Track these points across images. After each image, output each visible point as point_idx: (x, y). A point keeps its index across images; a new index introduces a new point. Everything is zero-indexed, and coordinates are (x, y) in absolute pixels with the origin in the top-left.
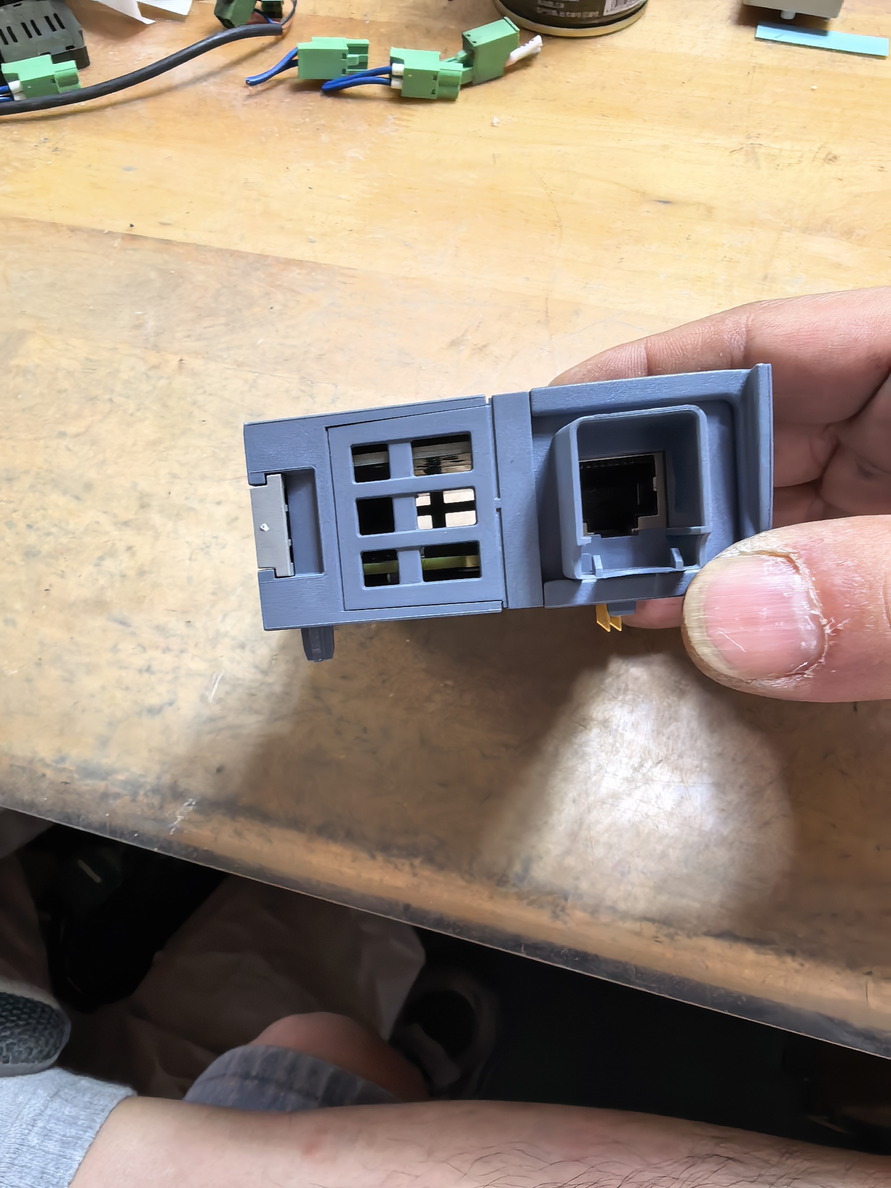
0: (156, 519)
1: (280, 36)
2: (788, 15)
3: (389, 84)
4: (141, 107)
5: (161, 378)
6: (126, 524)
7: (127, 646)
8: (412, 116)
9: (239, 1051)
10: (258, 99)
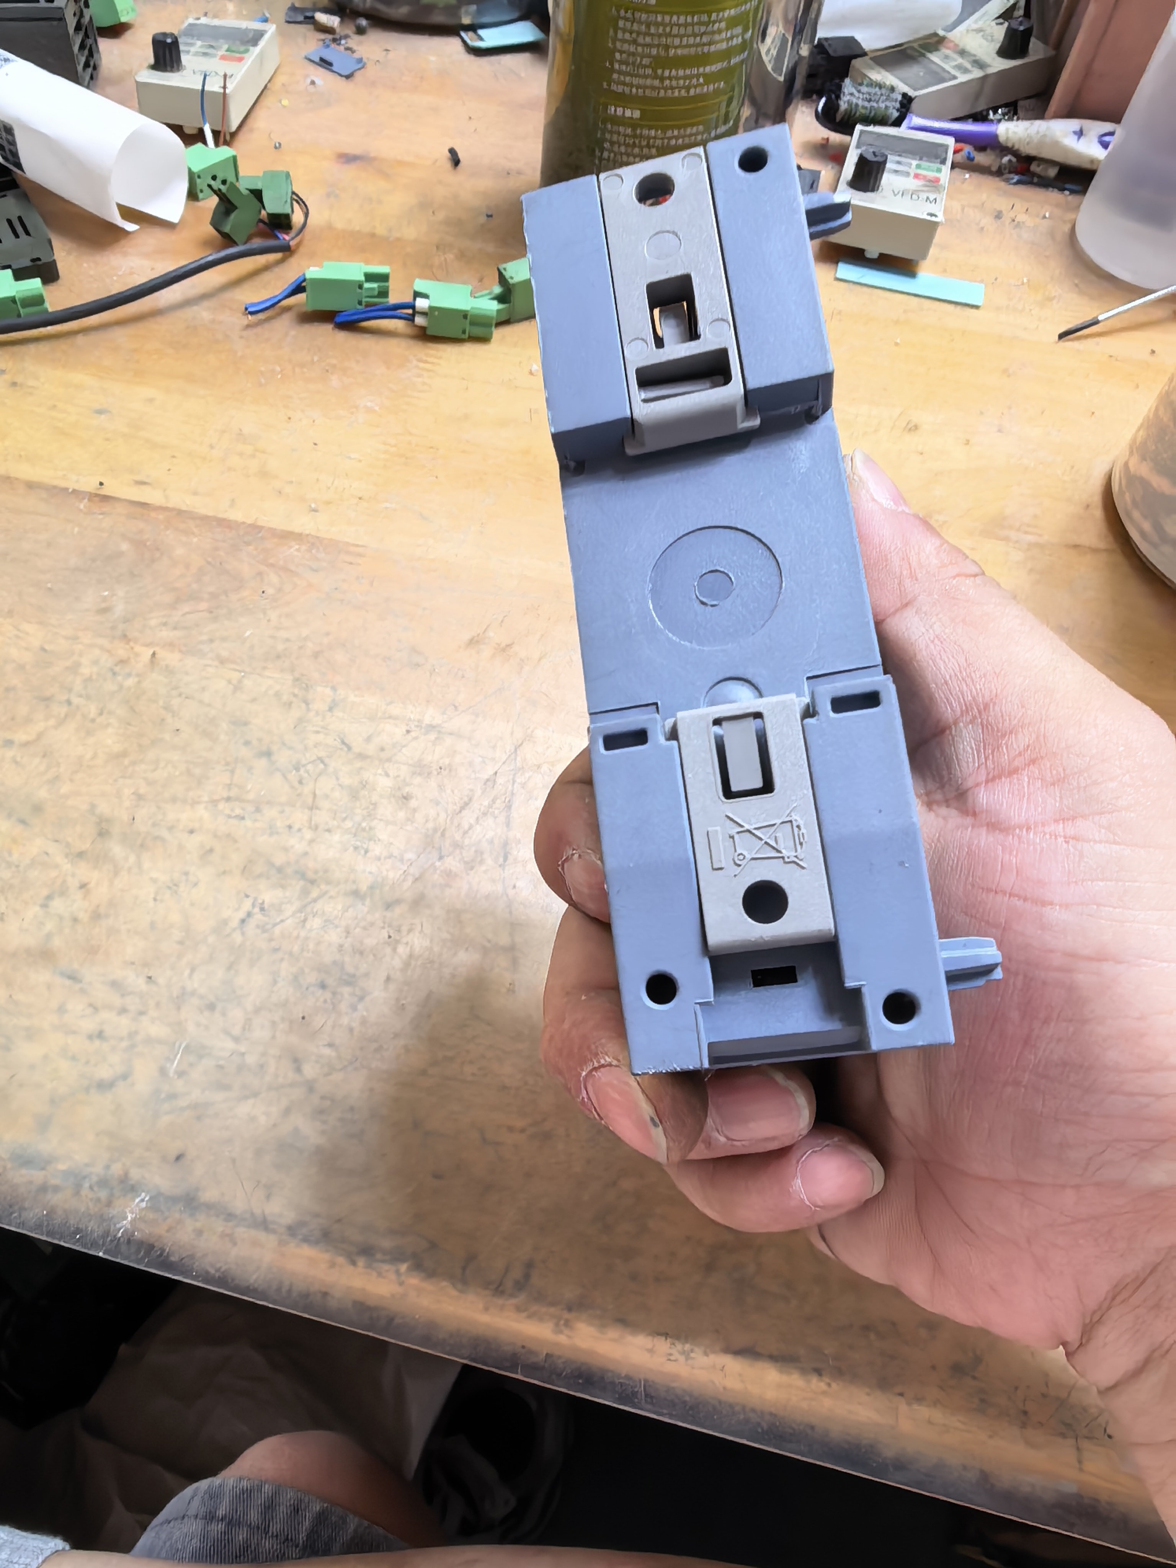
0: (117, 850)
1: (287, 253)
2: (872, 253)
3: (413, 320)
4: (120, 335)
5: (129, 675)
6: (81, 855)
7: (76, 1006)
8: (440, 358)
9: (203, 1484)
10: (259, 330)
